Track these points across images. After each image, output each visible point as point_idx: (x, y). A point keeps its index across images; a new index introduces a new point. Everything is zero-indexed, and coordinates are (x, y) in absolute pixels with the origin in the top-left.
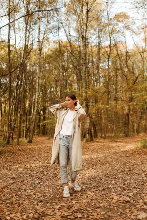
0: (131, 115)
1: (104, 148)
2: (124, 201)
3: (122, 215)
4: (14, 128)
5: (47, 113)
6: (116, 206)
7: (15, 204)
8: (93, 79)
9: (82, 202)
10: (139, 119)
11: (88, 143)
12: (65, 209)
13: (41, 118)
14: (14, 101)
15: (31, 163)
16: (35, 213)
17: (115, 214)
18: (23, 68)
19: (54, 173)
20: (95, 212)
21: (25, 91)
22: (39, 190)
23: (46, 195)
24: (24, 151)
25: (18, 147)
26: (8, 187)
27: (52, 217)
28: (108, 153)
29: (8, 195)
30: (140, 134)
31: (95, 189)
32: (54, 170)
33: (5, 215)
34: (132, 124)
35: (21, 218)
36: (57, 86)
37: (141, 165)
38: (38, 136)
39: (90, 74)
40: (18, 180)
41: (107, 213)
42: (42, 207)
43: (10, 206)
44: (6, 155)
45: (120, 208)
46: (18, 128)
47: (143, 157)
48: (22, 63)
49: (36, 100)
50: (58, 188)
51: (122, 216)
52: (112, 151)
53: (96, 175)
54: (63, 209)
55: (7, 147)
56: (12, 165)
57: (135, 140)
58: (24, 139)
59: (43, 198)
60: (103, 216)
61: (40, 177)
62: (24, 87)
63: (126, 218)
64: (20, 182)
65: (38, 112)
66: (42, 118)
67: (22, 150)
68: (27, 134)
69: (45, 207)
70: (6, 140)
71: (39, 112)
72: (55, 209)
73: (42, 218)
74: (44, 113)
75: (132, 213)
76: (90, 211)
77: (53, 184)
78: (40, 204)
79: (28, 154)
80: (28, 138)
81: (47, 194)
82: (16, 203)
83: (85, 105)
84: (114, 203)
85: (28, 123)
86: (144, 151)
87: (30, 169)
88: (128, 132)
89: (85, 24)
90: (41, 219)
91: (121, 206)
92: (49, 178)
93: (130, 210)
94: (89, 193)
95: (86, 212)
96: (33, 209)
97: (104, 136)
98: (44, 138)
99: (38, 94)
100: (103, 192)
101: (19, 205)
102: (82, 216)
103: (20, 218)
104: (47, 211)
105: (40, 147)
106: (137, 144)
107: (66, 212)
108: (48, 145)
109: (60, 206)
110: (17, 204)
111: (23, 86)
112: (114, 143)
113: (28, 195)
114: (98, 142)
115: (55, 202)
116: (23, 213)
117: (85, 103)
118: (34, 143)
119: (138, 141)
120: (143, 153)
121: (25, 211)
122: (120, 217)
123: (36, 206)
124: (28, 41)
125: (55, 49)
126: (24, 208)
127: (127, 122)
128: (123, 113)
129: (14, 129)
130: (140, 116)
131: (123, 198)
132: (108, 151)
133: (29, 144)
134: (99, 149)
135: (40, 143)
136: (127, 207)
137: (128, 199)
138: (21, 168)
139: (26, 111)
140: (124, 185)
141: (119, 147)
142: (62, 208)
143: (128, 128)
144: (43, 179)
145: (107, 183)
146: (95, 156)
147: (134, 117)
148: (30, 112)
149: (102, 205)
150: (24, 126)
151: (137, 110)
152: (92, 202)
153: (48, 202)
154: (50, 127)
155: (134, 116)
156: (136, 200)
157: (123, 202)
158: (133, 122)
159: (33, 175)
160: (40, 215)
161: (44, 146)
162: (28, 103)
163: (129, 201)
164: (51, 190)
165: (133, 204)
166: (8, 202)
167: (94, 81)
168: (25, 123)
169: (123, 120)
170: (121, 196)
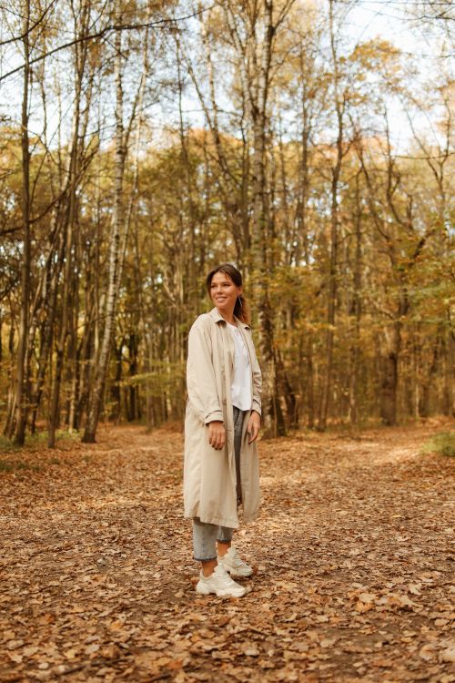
0: (402, 358)
1: (322, 456)
2: (393, 606)
3: (389, 650)
4: (39, 397)
5: (142, 353)
6: (367, 623)
7: (39, 616)
8: (285, 248)
9: (255, 611)
10: (426, 373)
11: (269, 443)
12: (203, 631)
13: (123, 368)
14: (39, 311)
15: (91, 498)
16: (105, 643)
17: (368, 647)
18: (68, 209)
19: (167, 525)
20: (302, 640)
21: (75, 283)
22: (117, 575)
23: (140, 589)
24: (71, 465)
25: (51, 454)
26: (18, 565)
27: (161, 654)
28: (333, 470)
29: (17, 591)
30: (431, 420)
31: (297, 573)
32: (166, 518)
33: (6, 649)
34: (406, 387)
35: (60, 659)
36: (173, 268)
37: (441, 504)
38: (113, 424)
39: (276, 230)
40: (51, 547)
41: (342, 644)
42: (126, 624)
43: (22, 621)
44: (14, 476)
45: (382, 630)
46: (52, 398)
47: (445, 482)
48: (65, 193)
49: (109, 308)
50: (180, 568)
51: (391, 653)
52: (346, 465)
53: (300, 532)
54: (195, 633)
55: (18, 454)
56: (33, 504)
57: (416, 436)
58: (71, 430)
59: (131, 600)
60: (326, 653)
61: (120, 537)
62: (71, 269)
63: (404, 657)
64: (56, 551)
65: (116, 350)
66: (126, 367)
67: (62, 463)
68: (81, 415)
69: (137, 626)
70: (12, 433)
71: (118, 348)
72: (169, 631)
73: (127, 658)
74: (133, 351)
75: (422, 642)
76: (284, 637)
77: (164, 557)
78: (122, 617)
79: (82, 473)
80: (83, 430)
81: (143, 588)
82: (43, 614)
83: (262, 323)
84: (362, 614)
85: (82, 383)
86: (448, 465)
87: (88, 514)
88: (394, 411)
89: (262, 72)
90: (125, 661)
91: (386, 622)
92: (151, 540)
93: (414, 633)
94: (279, 584)
95: (272, 639)
96: (100, 633)
97: (319, 423)
98: (132, 430)
99: (114, 288)
100: (325, 582)
101: (52, 619)
102: (258, 653)
103: (56, 659)
104: (143, 637)
105: (120, 455)
106: (423, 444)
107: (207, 641)
108: (144, 449)
109: (187, 623)
110: (48, 616)
111: (67, 267)
112: (352, 441)
113: (82, 590)
114: (301, 439)
115: (169, 611)
116: (65, 642)
117: (262, 317)
118: (102, 442)
119: (424, 437)
120: (443, 472)
121: (72, 639)
122: (385, 655)
123: (108, 623)
124: (85, 126)
125: (168, 151)
126: (70, 629)
127: (390, 379)
128: (379, 353)
129: (38, 400)
130: (431, 361)
131: (391, 597)
132: (333, 464)
133: (84, 445)
134: (305, 459)
135: (120, 441)
136: (403, 625)
137: (406, 601)
138: (61, 512)
139: (78, 346)
140: (390, 560)
141: (367, 453)
142: (192, 628)
143: (394, 400)
144: (130, 543)
145: (336, 554)
146: (292, 479)
147: (411, 367)
148: (90, 347)
149: (323, 618)
150: (70, 389)
151: (421, 344)
152: (292, 612)
153: (148, 610)
154: (152, 394)
155: (412, 363)
156: (431, 604)
157: (390, 610)
158: (408, 380)
159: (97, 531)
160: (121, 648)
161: (133, 450)
162: (82, 320)
163: (410, 606)
164: (157, 576)
165: (424, 617)
166: (15, 610)
167: (287, 252)
168: (74, 381)
169: (377, 375)
170: (382, 592)
